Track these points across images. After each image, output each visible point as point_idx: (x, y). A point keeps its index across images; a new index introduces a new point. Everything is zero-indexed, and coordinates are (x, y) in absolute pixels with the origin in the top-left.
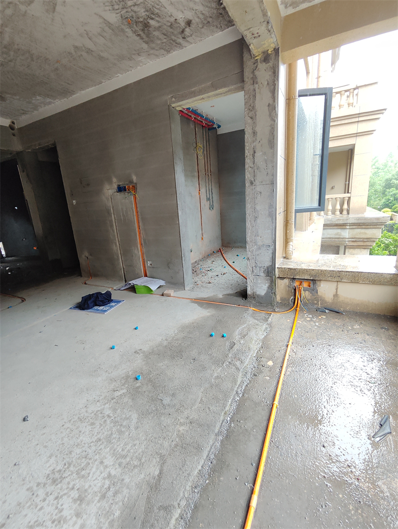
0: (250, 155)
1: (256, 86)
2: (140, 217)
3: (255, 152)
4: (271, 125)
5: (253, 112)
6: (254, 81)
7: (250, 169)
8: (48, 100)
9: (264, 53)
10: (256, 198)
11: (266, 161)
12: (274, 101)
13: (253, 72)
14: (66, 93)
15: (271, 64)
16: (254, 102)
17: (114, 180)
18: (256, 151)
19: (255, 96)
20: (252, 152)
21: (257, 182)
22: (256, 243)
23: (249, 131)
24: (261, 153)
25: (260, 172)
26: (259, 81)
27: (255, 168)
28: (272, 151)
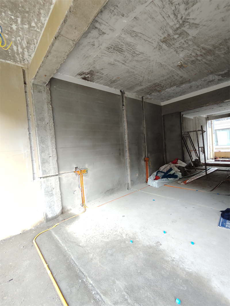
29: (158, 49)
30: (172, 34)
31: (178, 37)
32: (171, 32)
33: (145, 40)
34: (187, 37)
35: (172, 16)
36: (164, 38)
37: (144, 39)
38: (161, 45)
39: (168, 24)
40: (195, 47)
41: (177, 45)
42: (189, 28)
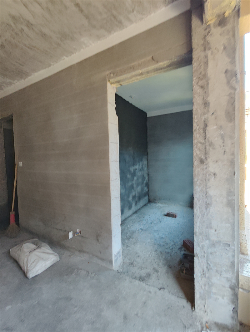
0: (199, 128)
1: (209, 53)
3: (206, 126)
4: (230, 94)
5: (204, 81)
6: (206, 47)
7: (199, 145)
9: (218, 16)
10: (209, 180)
11: (223, 137)
12: (235, 66)
13: (204, 38)
15: (228, 27)
16: (205, 70)
18: (208, 125)
19: (206, 63)
20: (202, 126)
21: (209, 161)
22: (207, 237)
23: (199, 102)
24: (215, 127)
25: (214, 149)
26: (212, 45)
27: (207, 144)
28: (231, 124)
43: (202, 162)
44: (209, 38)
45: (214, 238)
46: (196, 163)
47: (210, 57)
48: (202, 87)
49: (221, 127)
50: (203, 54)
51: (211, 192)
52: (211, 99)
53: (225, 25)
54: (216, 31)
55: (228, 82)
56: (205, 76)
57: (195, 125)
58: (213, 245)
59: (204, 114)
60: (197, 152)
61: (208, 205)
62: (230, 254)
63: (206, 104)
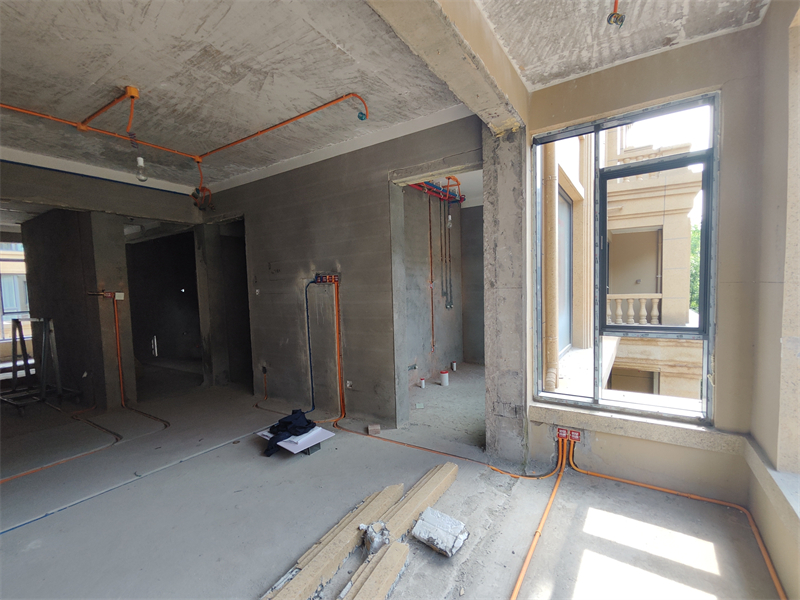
0: (490, 248)
1: (498, 166)
2: (341, 318)
3: (496, 246)
4: (518, 213)
5: (494, 196)
6: (496, 160)
7: (490, 266)
8: (243, 168)
9: (507, 130)
10: (499, 305)
11: (511, 258)
12: (521, 185)
13: (494, 151)
14: (264, 161)
15: (516, 143)
16: (495, 185)
17: (313, 267)
18: (498, 245)
19: (496, 178)
20: (492, 245)
21: (499, 284)
22: (498, 368)
23: (489, 218)
24: (505, 247)
25: (503, 271)
26: (501, 160)
27: (497, 265)
28: (519, 245)
29: (176, 43)
30: (232, 62)
31: (224, 72)
32: (240, 60)
33: (204, 19)
34: (226, 83)
35: (279, 57)
36: (218, 51)
37: (208, 16)
38: (193, 48)
39: (260, 53)
40: (199, 99)
41: (198, 74)
42: (250, 81)
43: (492, 285)
44: (498, 152)
45: (504, 368)
46: (486, 287)
47: (499, 171)
48: (492, 203)
49: (509, 248)
50: (492, 168)
51: (501, 318)
52: (500, 217)
53: (513, 141)
54: (505, 145)
55: (516, 201)
56: (494, 191)
57: (485, 244)
58: (503, 375)
59: (495, 233)
60: (487, 275)
61: (498, 332)
62: (518, 382)
63: (496, 222)
